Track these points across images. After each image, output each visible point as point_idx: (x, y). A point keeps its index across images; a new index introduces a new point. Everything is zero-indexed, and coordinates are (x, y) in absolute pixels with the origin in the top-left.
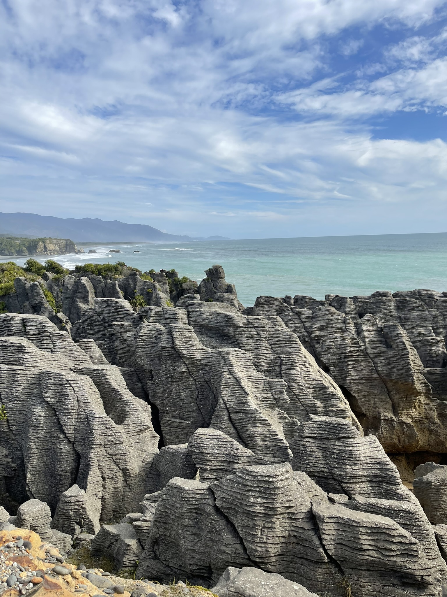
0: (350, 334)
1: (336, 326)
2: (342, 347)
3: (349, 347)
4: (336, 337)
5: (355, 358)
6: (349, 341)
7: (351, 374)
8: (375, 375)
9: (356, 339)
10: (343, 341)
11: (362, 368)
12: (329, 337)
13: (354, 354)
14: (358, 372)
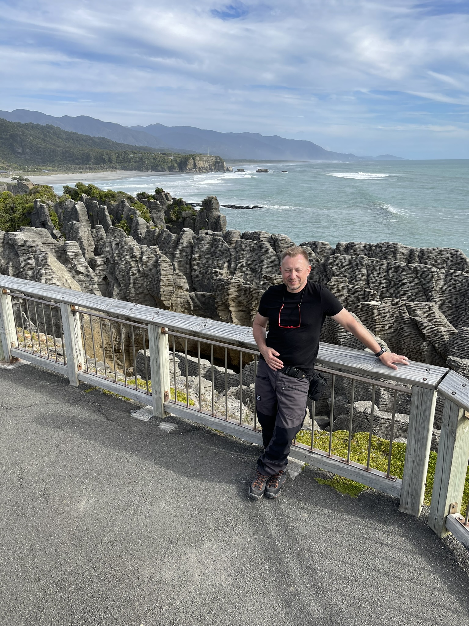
0: (135, 260)
1: (127, 253)
2: (128, 269)
3: (132, 270)
4: (126, 261)
5: (135, 277)
6: (133, 264)
7: (131, 289)
8: (146, 291)
9: (138, 264)
10: (129, 264)
11: (139, 285)
12: (123, 261)
13: (134, 274)
14: (136, 288)
